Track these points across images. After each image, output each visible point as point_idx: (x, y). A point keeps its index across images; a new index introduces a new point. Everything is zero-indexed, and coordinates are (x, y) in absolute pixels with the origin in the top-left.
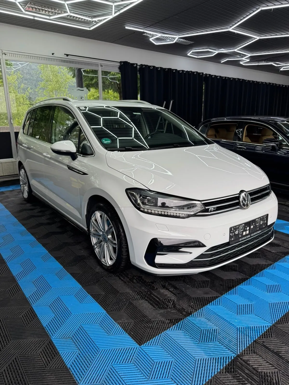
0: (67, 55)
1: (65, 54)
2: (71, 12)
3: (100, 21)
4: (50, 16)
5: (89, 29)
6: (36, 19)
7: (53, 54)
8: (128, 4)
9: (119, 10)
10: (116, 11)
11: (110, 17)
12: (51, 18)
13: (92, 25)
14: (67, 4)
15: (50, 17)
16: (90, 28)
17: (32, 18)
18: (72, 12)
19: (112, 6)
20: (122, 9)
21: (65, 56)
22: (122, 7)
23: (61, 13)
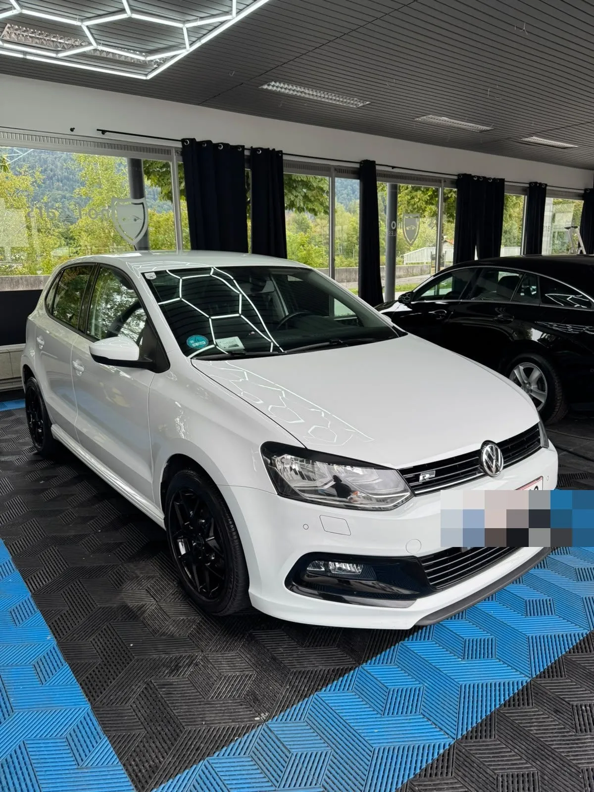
0: (104, 132)
1: (98, 130)
2: (98, 44)
3: (165, 60)
4: (57, 52)
5: (144, 78)
6: (29, 57)
7: (72, 130)
8: (216, 25)
9: (199, 39)
10: (194, 39)
11: (182, 53)
12: (61, 55)
13: (150, 70)
14: (87, 27)
15: (57, 54)
16: (146, 75)
17: (21, 56)
18: (102, 42)
19: (182, 29)
20: (205, 35)
21: (100, 134)
22: (205, 32)
23: (81, 46)
